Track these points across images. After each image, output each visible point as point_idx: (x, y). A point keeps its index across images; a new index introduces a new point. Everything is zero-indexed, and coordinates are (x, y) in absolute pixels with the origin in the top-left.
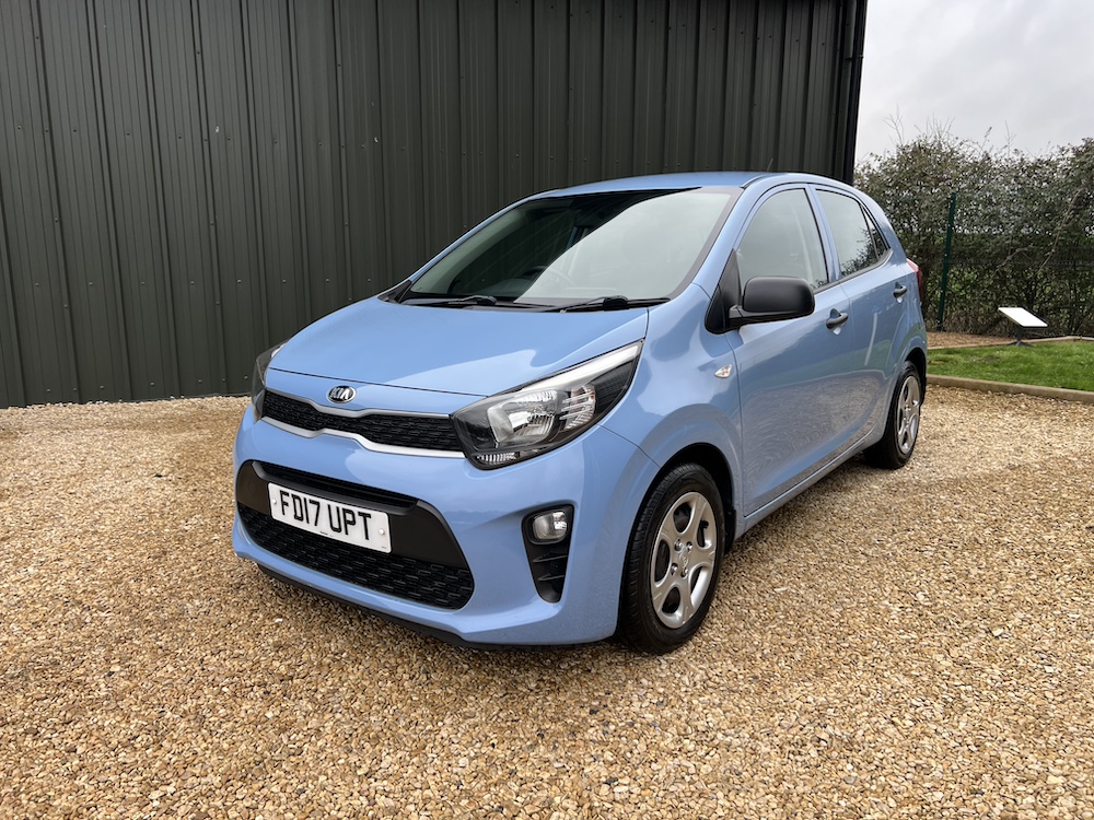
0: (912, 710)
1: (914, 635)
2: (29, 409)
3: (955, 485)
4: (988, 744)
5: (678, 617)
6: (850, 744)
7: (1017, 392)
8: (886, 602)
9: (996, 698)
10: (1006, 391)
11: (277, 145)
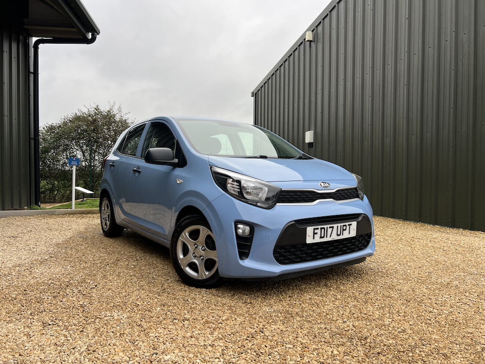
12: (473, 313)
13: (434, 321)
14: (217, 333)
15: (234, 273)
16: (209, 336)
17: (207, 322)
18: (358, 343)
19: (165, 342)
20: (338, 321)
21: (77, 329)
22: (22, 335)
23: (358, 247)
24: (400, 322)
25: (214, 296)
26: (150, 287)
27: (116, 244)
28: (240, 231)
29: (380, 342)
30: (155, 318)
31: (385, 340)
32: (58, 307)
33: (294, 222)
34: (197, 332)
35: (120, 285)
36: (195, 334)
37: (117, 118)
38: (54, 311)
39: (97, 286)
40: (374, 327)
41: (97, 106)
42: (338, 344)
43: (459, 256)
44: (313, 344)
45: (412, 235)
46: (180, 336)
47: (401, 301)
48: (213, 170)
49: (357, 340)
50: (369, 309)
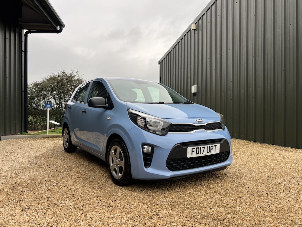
12: (294, 203)
13: (268, 209)
14: (129, 215)
15: (141, 177)
16: (124, 217)
17: (124, 208)
18: (218, 223)
19: (96, 221)
20: (207, 208)
21: (43, 212)
22: (9, 215)
23: (221, 160)
24: (247, 209)
25: (130, 191)
26: (90, 184)
27: (72, 157)
28: (145, 150)
29: (232, 223)
30: (91, 205)
31: (236, 221)
32: (32, 197)
33: (179, 144)
34: (117, 215)
35: (71, 183)
36: (115, 216)
37: (76, 78)
38: (30, 200)
39: (58, 184)
40: (230, 212)
41: (64, 71)
42: (206, 224)
43: (288, 165)
44: (189, 223)
45: (258, 152)
46: (106, 217)
47: (248, 195)
48: (129, 111)
49: (218, 221)
50: (227, 200)
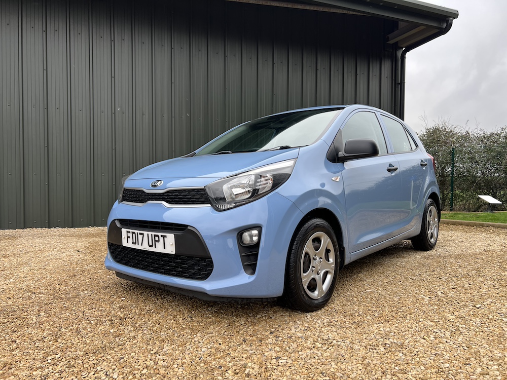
0: (434, 334)
1: (436, 307)
2: (25, 230)
3: (457, 257)
4: (473, 347)
5: (316, 294)
6: (402, 346)
7: (488, 226)
8: (422, 296)
9: (478, 330)
10: (482, 226)
11: (144, 116)
33: (116, 221)
